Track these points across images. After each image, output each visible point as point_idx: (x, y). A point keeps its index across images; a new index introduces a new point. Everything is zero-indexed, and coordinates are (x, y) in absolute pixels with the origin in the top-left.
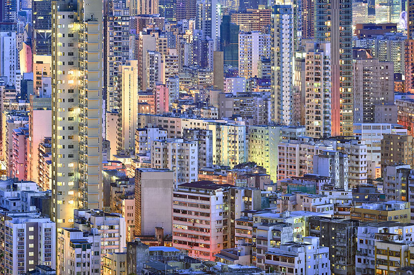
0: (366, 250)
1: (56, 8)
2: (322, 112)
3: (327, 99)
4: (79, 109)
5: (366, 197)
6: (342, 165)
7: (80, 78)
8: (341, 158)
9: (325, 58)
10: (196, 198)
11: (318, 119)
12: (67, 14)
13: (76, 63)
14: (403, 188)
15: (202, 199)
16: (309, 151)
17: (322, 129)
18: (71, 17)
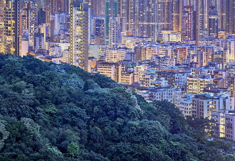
0: (178, 81)
1: (72, 6)
2: (115, 40)
3: (117, 35)
4: (80, 39)
5: (153, 66)
6: (134, 56)
7: (81, 29)
8: (134, 54)
9: (116, 22)
10: (106, 68)
11: (114, 42)
12: (76, 8)
13: (79, 24)
14: (158, 63)
15: (108, 68)
16: (118, 52)
17: (115, 45)
18: (77, 9)
